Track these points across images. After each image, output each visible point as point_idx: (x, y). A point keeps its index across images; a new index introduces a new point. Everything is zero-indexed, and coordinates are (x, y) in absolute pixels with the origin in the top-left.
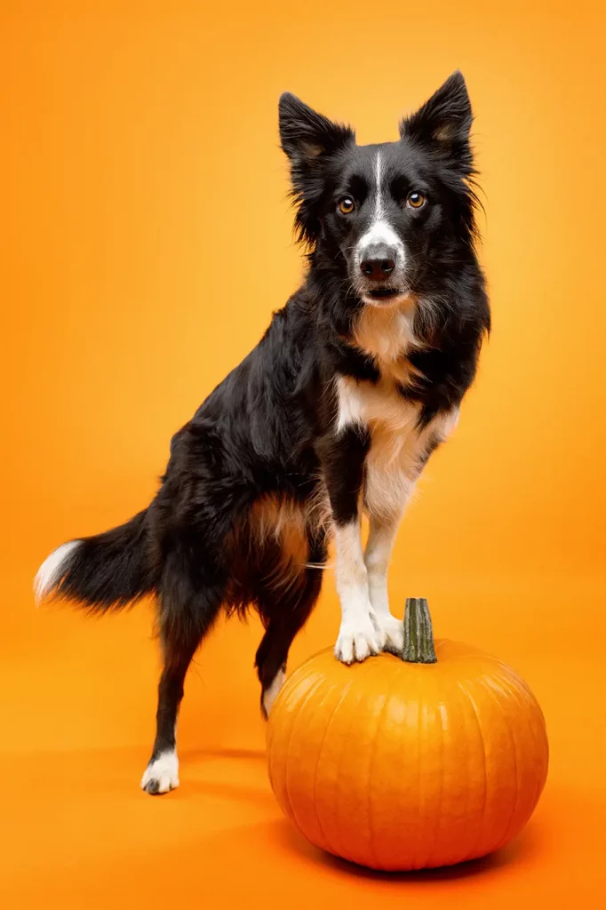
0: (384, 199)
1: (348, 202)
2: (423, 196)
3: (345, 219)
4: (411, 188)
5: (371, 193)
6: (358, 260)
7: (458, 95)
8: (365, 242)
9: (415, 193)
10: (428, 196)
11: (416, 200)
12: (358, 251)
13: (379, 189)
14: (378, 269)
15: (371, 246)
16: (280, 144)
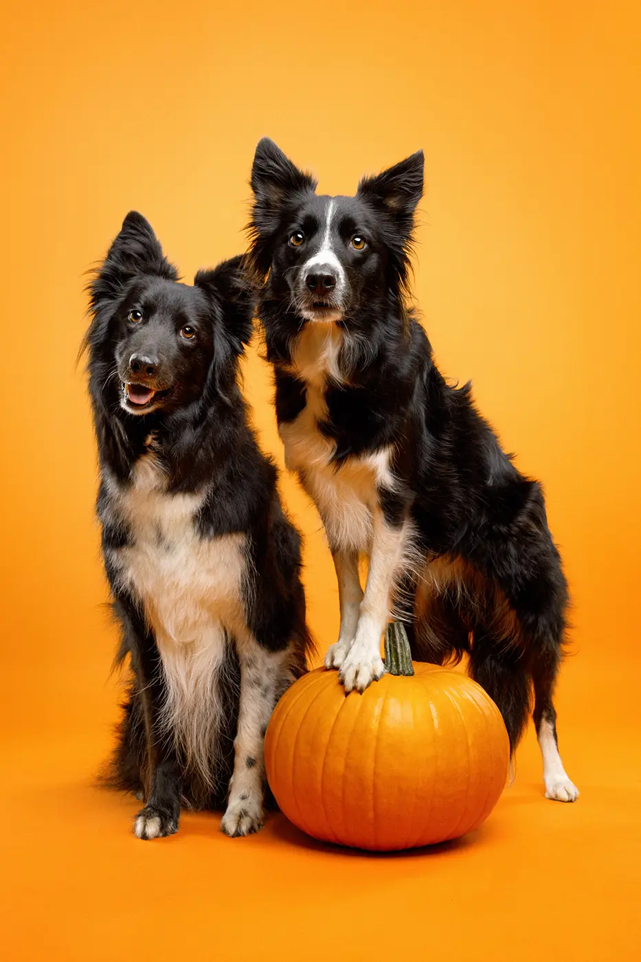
0: (332, 235)
1: (300, 236)
2: (365, 242)
3: (294, 250)
4: (356, 231)
5: (321, 229)
6: (303, 276)
7: (416, 174)
8: (311, 263)
9: (358, 237)
10: (369, 243)
11: (357, 243)
12: (304, 269)
13: (328, 227)
14: (320, 284)
15: (317, 265)
16: (250, 180)
